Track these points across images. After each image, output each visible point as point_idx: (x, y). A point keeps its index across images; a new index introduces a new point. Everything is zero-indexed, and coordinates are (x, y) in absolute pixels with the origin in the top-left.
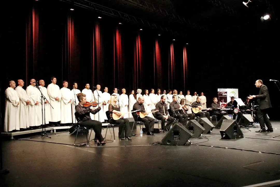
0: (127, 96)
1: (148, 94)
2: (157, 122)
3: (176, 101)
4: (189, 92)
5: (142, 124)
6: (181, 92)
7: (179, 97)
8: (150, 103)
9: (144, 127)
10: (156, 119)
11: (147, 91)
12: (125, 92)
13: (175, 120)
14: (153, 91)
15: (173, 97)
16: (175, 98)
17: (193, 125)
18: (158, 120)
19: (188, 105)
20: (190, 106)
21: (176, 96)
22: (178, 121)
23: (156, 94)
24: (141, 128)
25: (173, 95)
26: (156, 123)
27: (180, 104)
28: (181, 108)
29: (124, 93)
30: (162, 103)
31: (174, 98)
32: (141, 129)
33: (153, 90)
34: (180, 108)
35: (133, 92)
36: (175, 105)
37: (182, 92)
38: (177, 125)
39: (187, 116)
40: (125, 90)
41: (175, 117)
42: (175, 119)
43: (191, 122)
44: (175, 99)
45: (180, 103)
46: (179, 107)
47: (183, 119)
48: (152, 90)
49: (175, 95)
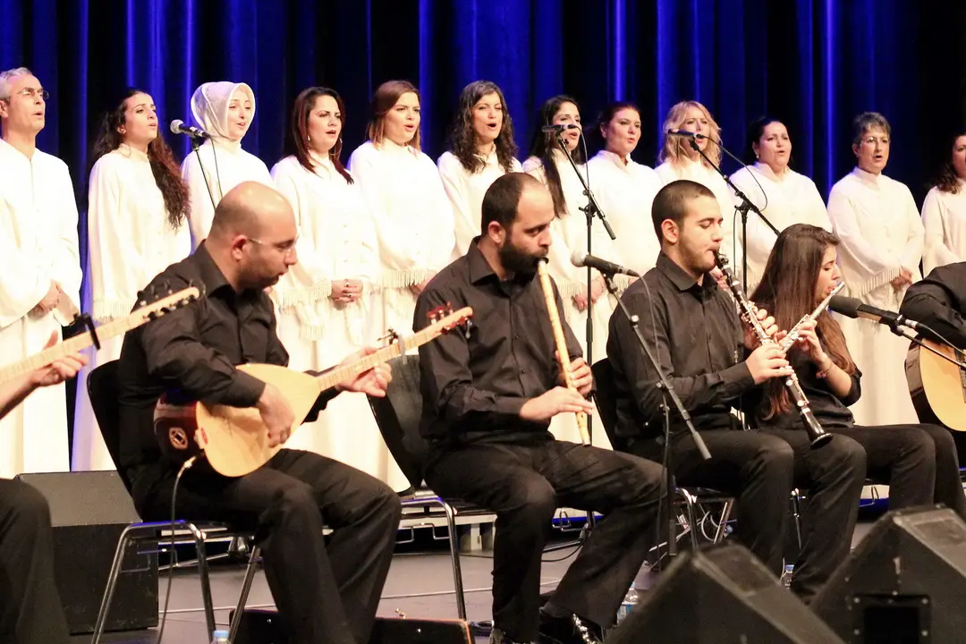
0: (56, 169)
1: (342, 158)
2: (442, 531)
3: (709, 259)
4: (877, 138)
5: (235, 561)
6: (777, 129)
7: (747, 206)
8: (366, 271)
9: (262, 599)
10: (428, 495)
11: (326, 113)
12: (40, 123)
13: (683, 508)
14: (407, 106)
15: (666, 209)
16: (691, 227)
17: (916, 587)
18: (446, 516)
19: (870, 310)
20: (887, 319)
21: (704, 190)
22: (723, 529)
23: (435, 156)
24: (222, 618)
25: (667, 173)
26: (427, 544)
27: (750, 306)
28: (767, 361)
29: (22, 129)
30: (496, 268)
31: (679, 216)
32: (212, 626)
33: (410, 99)
34: (749, 361)
35: (142, 110)
36: (691, 320)
37: (793, 135)
38: (700, 575)
39: (844, 461)
40: (34, 83)
41: (690, 471)
42: (692, 499)
43: (897, 532)
44: (699, 238)
45: (764, 296)
46: (746, 352)
47: (800, 506)
48: (392, 100)
49: (695, 170)
